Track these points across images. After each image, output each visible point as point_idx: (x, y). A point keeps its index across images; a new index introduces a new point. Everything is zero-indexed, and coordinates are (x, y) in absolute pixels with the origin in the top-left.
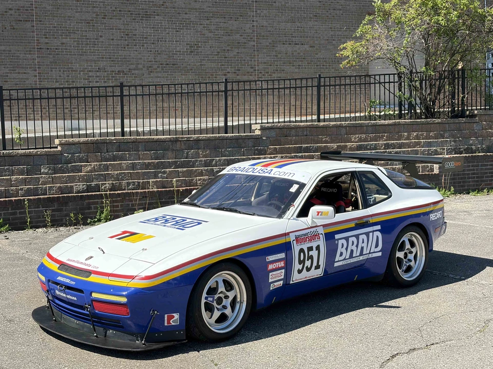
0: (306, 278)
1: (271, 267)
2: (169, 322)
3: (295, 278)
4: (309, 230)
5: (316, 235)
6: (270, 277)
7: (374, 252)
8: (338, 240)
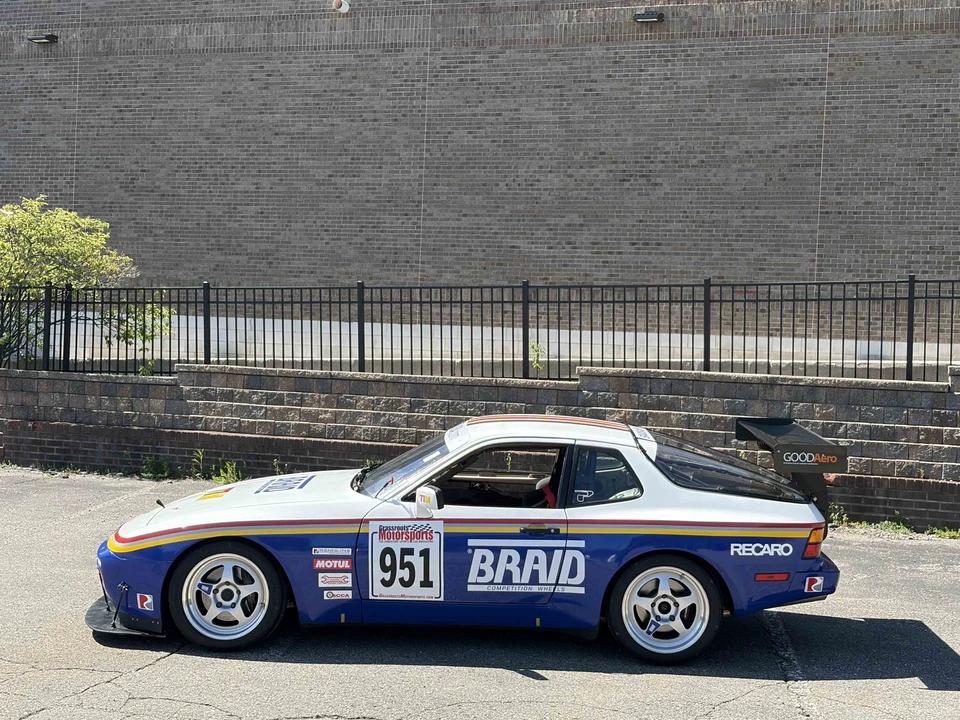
0: (402, 596)
1: (320, 564)
2: (142, 606)
3: (378, 592)
4: (412, 523)
5: (426, 533)
6: (320, 580)
7: (567, 585)
8: (474, 548)
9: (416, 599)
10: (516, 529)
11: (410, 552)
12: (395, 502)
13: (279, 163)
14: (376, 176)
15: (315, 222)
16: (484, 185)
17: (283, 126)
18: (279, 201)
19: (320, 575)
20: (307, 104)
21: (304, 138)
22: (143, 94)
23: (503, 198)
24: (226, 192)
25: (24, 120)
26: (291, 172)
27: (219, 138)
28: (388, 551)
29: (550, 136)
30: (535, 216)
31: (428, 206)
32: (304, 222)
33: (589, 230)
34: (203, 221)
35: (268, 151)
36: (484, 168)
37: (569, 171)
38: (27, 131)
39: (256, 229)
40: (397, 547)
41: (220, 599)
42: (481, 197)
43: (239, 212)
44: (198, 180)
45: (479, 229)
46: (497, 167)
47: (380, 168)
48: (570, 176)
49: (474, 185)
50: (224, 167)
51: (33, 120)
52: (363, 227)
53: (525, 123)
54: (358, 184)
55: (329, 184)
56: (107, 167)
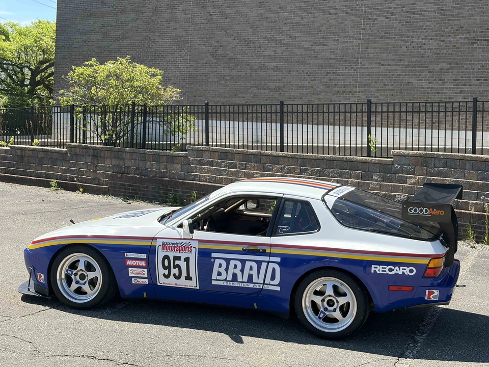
0: (176, 284)
1: (129, 262)
2: (40, 280)
3: (162, 281)
4: (180, 241)
5: (188, 247)
6: (130, 272)
7: (270, 285)
8: (215, 258)
9: (183, 287)
10: (240, 248)
11: (178, 258)
12: (173, 229)
13: (287, 39)
14: (336, 45)
15: (303, 71)
16: (394, 47)
17: (288, 19)
18: (286, 60)
19: (130, 269)
20: (301, 7)
21: (299, 25)
22: (222, 5)
23: (404, 55)
24: (260, 56)
25: (167, 21)
26: (292, 44)
27: (257, 27)
28: (166, 257)
29: (432, 18)
30: (422, 65)
31: (363, 61)
32: (297, 71)
33: (452, 72)
34: (248, 72)
35: (281, 33)
36: (394, 38)
37: (442, 38)
38: (168, 27)
39: (274, 76)
40: (171, 255)
41: (78, 279)
42: (391, 55)
43: (266, 67)
44: (247, 50)
45: (390, 72)
46: (402, 37)
47: (338, 40)
48: (443, 41)
49: (388, 48)
50: (259, 43)
51: (171, 21)
52: (328, 73)
53: (418, 11)
54: (326, 50)
55: (311, 50)
56: (204, 45)
